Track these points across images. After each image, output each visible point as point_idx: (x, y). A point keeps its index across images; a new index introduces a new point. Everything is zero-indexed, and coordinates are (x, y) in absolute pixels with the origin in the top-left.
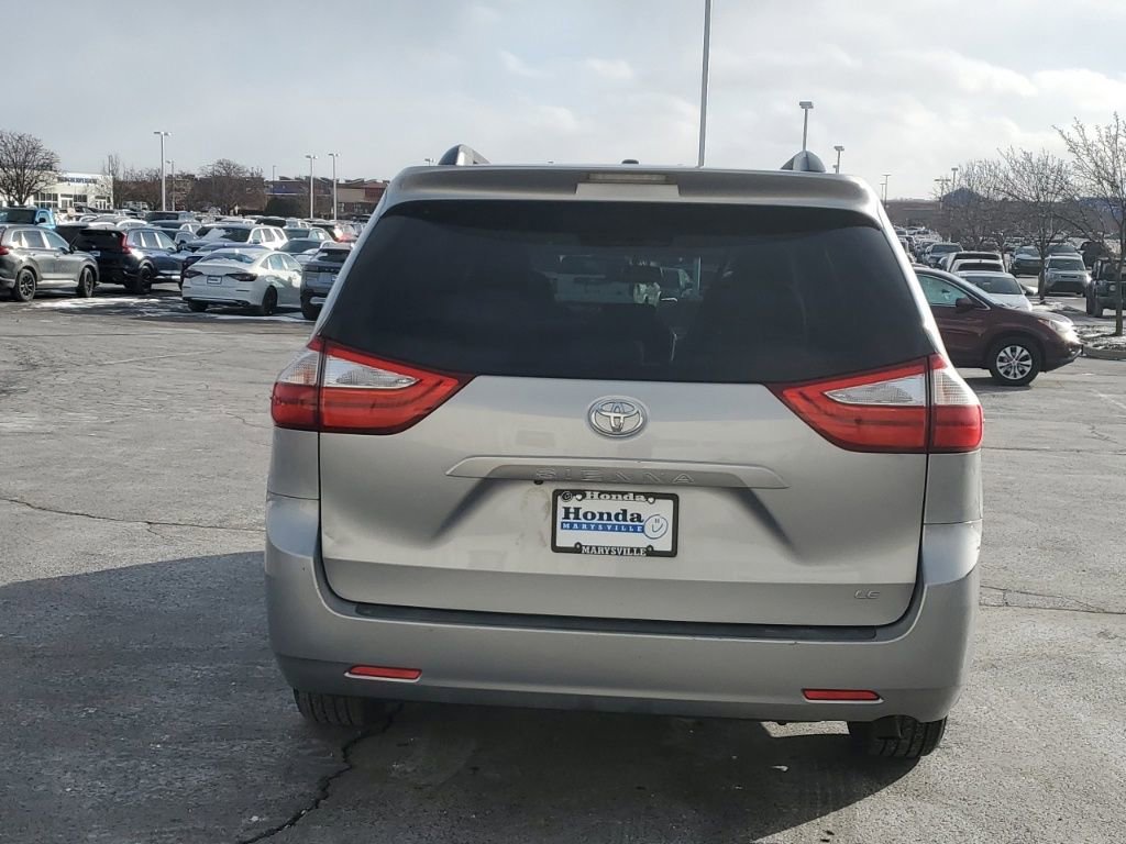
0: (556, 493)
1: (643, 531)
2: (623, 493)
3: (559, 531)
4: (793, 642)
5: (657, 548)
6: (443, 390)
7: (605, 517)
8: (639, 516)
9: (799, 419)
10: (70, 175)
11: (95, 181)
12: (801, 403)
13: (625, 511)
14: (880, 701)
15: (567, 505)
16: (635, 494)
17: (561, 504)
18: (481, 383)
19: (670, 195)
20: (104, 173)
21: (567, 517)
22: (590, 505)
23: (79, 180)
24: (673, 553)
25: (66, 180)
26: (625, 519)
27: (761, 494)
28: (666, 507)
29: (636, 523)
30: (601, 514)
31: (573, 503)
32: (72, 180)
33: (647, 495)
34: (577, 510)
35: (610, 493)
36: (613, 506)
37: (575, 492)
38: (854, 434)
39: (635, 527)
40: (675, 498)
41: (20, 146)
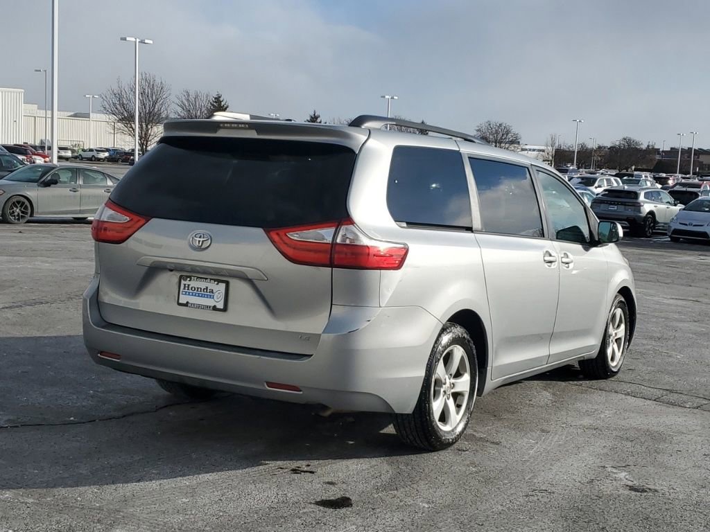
0: (181, 277)
1: (213, 298)
2: (206, 279)
3: (181, 295)
4: (258, 357)
5: (218, 307)
6: (141, 223)
7: (199, 290)
8: (212, 290)
9: (274, 247)
10: (527, 147)
11: (543, 151)
12: (276, 238)
13: (207, 288)
14: (301, 393)
15: (185, 283)
16: (211, 279)
17: (183, 282)
18: (154, 221)
19: (253, 134)
20: (547, 146)
21: (184, 289)
22: (194, 283)
23: (534, 150)
24: (225, 309)
25: (526, 150)
26: (207, 292)
27: (256, 282)
28: (223, 286)
29: (210, 294)
30: (198, 288)
31: (187, 282)
32: (530, 150)
33: (215, 280)
34: (189, 285)
35: (201, 278)
36: (202, 284)
37: (187, 277)
38: (298, 256)
39: (210, 296)
40: (227, 283)
41: (500, 130)
